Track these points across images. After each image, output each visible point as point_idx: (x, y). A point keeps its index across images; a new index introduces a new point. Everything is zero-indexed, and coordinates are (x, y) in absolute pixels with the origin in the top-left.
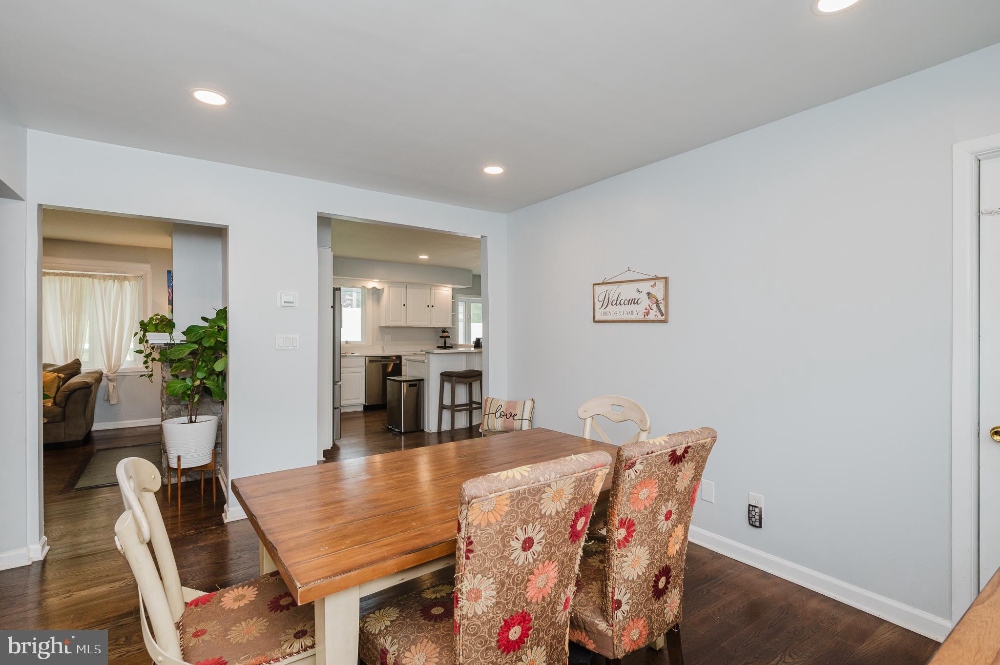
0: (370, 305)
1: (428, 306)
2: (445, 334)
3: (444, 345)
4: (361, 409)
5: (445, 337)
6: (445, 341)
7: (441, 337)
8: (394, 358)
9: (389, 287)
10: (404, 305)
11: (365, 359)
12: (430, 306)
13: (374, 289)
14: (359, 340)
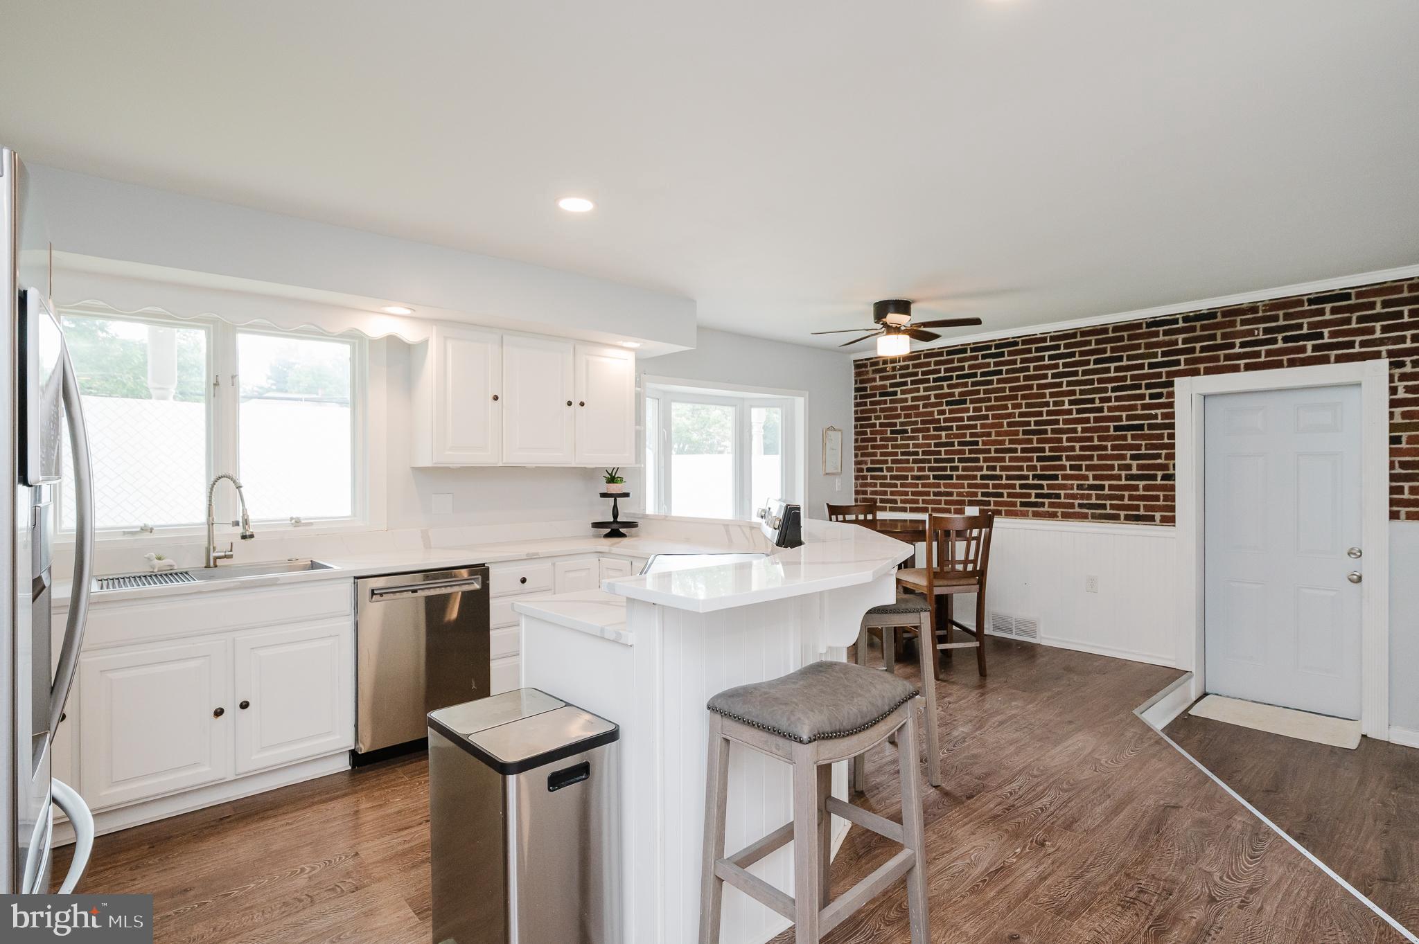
0: (380, 397)
1: (570, 404)
2: (614, 488)
3: (612, 520)
4: (344, 764)
5: (615, 496)
6: (615, 506)
7: (604, 495)
8: (464, 573)
9: (446, 338)
10: (496, 398)
11: (356, 584)
12: (576, 404)
13: (393, 342)
14: (346, 511)
